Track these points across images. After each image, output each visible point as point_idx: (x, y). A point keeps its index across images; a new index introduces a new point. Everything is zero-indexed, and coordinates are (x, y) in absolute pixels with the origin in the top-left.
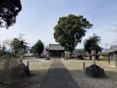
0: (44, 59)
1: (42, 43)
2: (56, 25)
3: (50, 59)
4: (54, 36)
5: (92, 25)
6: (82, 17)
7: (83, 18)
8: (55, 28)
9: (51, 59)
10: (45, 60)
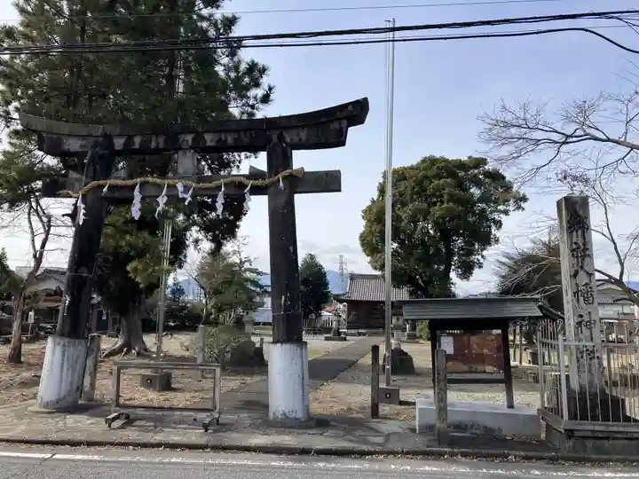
0: (322, 337)
1: (320, 268)
2: (373, 201)
3: (345, 340)
4: (363, 245)
5: (524, 199)
6: (481, 162)
7: (487, 167)
8: (365, 212)
9: (348, 338)
10: (327, 339)
